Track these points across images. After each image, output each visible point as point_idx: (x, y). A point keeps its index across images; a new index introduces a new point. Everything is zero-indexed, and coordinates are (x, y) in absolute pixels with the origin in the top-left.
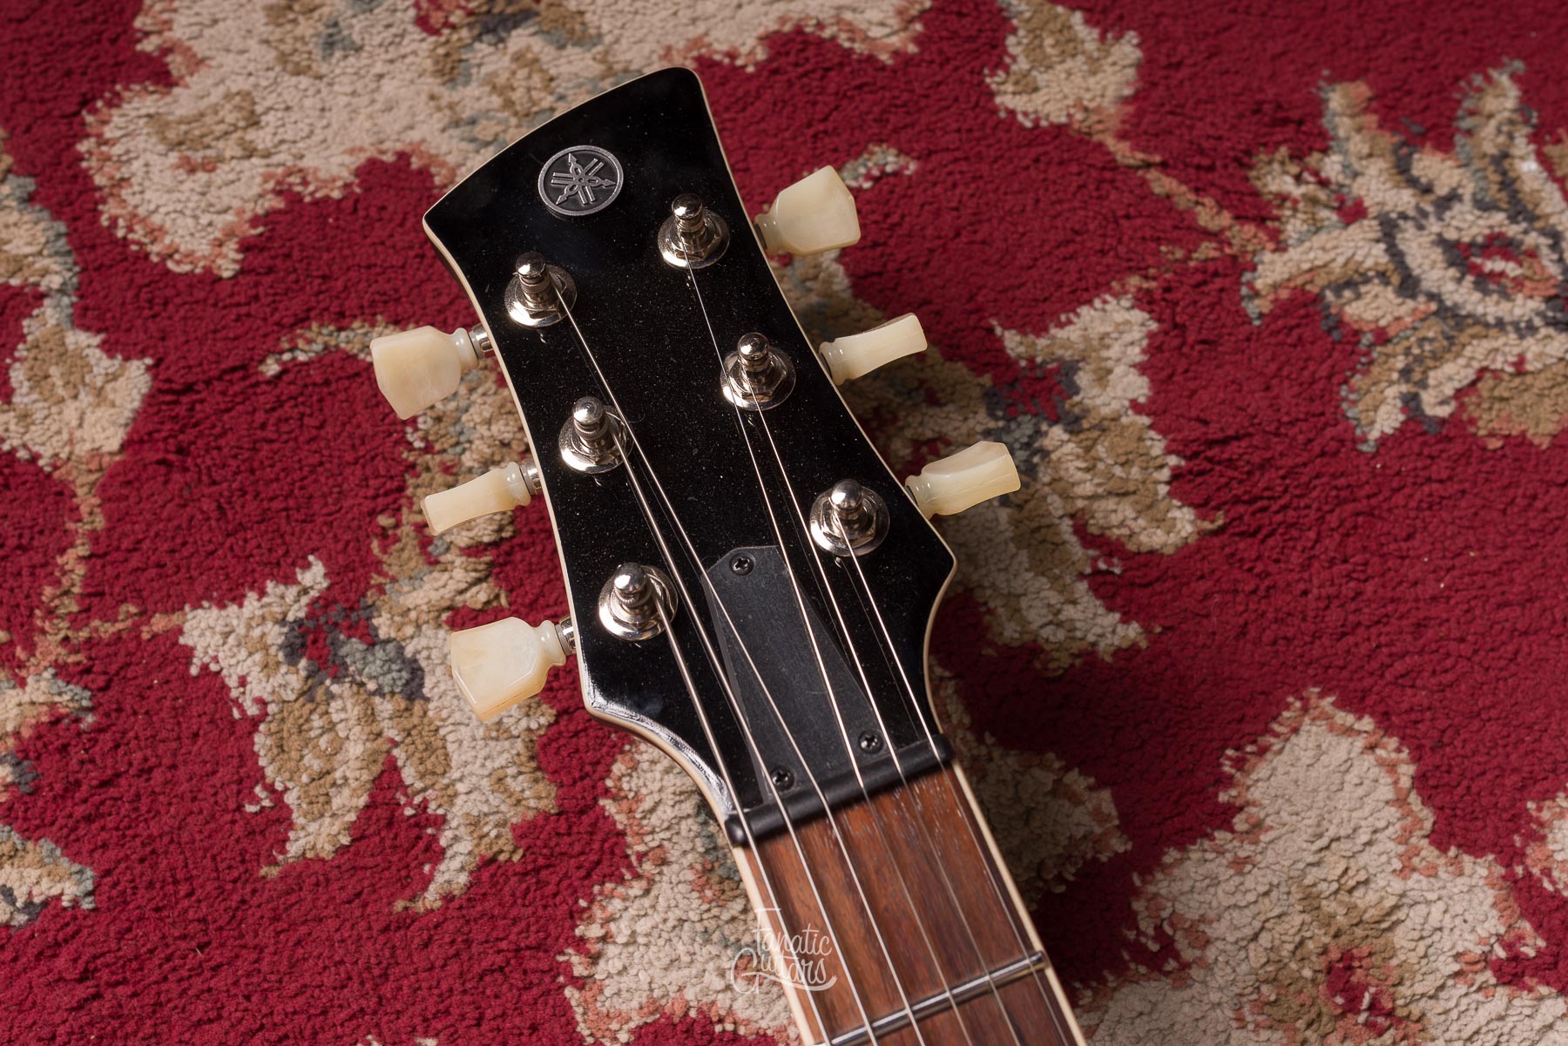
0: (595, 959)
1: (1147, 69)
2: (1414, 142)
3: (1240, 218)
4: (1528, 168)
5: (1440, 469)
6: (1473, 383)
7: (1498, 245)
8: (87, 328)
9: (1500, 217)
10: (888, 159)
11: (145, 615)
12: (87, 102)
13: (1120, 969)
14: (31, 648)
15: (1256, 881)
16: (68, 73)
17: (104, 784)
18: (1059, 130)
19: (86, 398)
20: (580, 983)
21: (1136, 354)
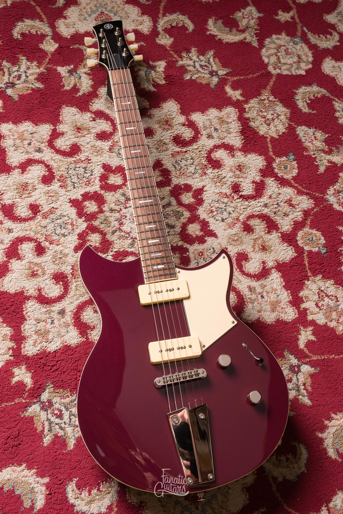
0: (93, 104)
1: (173, 42)
2: (200, 55)
3: (179, 57)
4: (212, 60)
5: (192, 83)
6: (198, 77)
7: (206, 66)
8: (52, 40)
9: (207, 63)
10: (143, 43)
11: (54, 66)
12: (57, 19)
13: (145, 117)
14: (41, 66)
15: (161, 113)
16: (56, 16)
17: (47, 79)
18: (162, 45)
19: (51, 46)
20: (91, 105)
21: (164, 67)
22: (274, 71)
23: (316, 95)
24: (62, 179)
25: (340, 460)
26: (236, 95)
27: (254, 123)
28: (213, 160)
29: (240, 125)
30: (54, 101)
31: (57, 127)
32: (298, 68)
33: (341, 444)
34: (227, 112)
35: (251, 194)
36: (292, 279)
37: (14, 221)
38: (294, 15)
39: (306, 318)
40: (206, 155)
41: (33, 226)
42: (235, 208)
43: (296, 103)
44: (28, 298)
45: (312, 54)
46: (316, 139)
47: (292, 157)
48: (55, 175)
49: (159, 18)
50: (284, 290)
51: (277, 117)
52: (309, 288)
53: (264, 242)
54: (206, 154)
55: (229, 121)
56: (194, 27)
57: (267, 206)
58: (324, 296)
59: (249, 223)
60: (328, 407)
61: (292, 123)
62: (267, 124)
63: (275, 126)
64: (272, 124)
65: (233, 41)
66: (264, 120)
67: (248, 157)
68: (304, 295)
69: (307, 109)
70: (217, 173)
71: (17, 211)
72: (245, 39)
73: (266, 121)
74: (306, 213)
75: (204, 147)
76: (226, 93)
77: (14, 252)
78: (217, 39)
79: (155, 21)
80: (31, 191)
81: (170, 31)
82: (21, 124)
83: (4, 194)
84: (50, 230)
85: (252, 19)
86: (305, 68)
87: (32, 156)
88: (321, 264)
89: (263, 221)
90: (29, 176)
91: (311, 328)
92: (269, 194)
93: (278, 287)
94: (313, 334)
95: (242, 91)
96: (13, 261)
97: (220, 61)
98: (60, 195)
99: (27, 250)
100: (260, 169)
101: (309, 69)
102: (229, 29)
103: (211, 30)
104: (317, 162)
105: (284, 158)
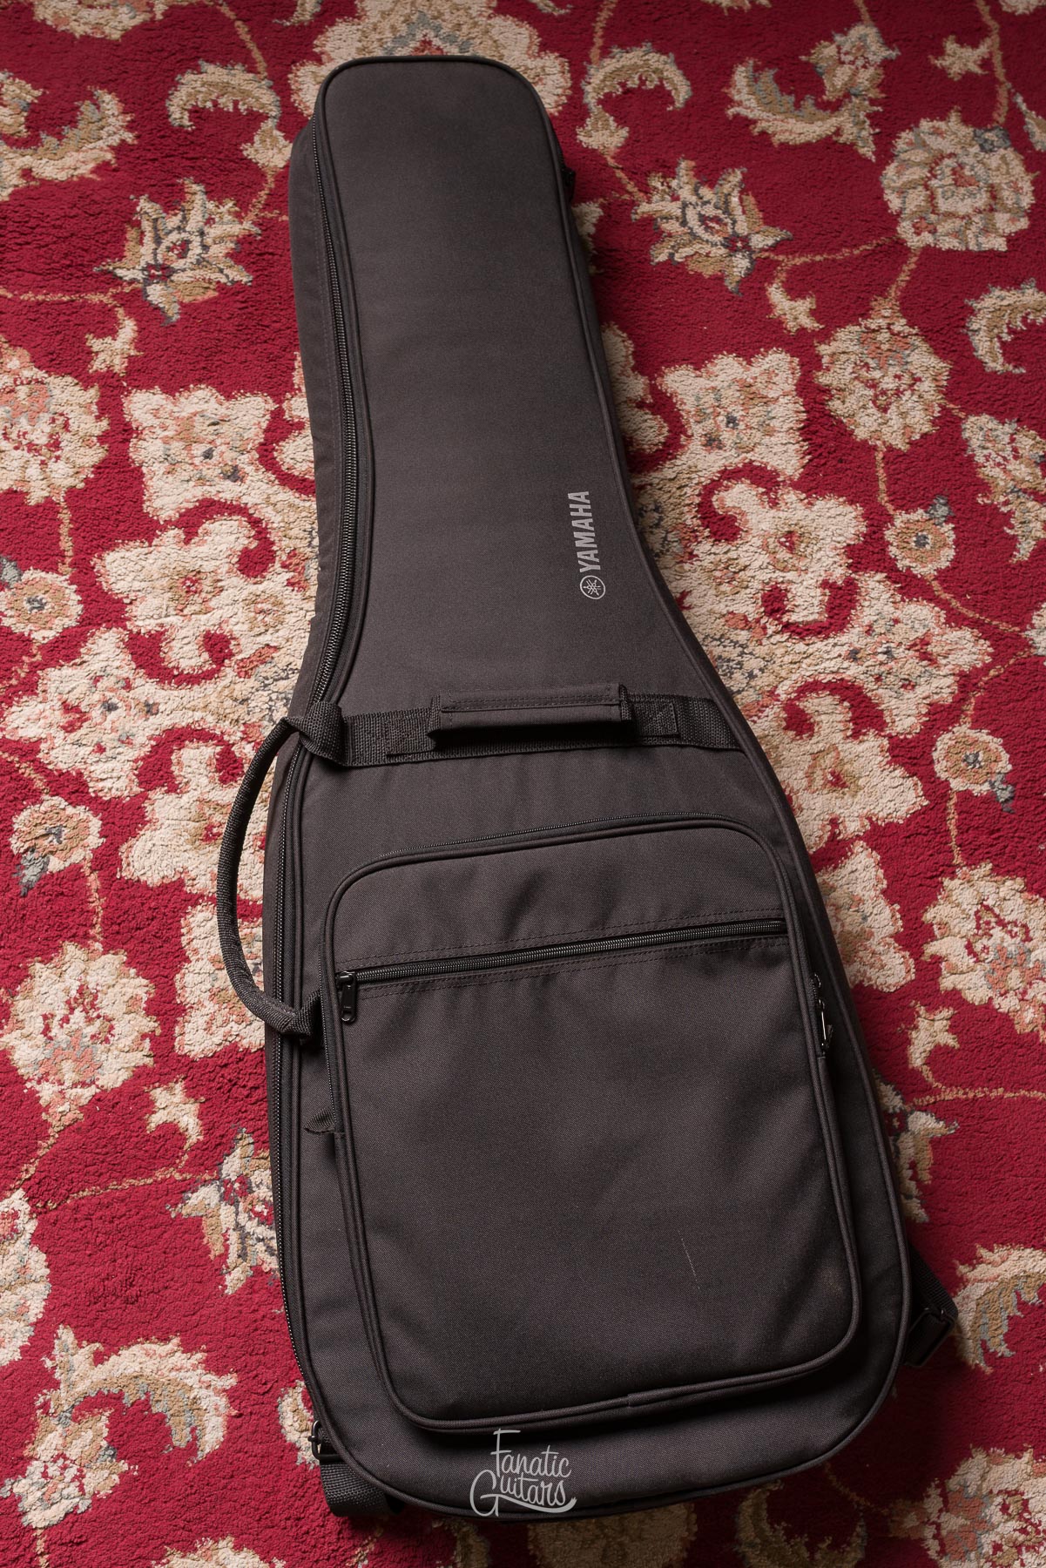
1: (628, 140)
2: (703, 183)
3: (640, 190)
4: (735, 200)
5: (672, 275)
6: (692, 256)
7: (717, 220)
8: (280, 130)
9: (720, 211)
11: (281, 214)
12: (294, 62)
14: (246, 214)
16: (290, 52)
17: (260, 255)
18: (594, 150)
19: (275, 150)
21: (594, 220)
22: (916, 239)
23: (1031, 317)
24: (295, 561)
25: (989, 1370)
26: (795, 312)
27: (843, 402)
28: (716, 514)
29: (802, 409)
30: (277, 325)
31: (285, 405)
32: (985, 231)
33: (994, 1327)
34: (767, 366)
35: (815, 621)
36: (909, 872)
37: (161, 681)
38: (991, 53)
39: (937, 984)
40: (697, 500)
41: (212, 698)
42: (769, 659)
43: (969, 343)
44: (195, 900)
45: (1034, 183)
46: (1016, 458)
47: (943, 511)
48: (275, 548)
49: (590, 62)
50: (882, 902)
51: (911, 386)
52: (954, 898)
53: (840, 761)
54: (698, 495)
55: (772, 394)
56: (690, 93)
57: (859, 656)
58: (993, 924)
59: (801, 705)
60: (971, 1228)
61: (952, 406)
62: (879, 408)
63: (903, 415)
64: (893, 408)
65: (802, 139)
66: (871, 392)
67: (815, 508)
68: (938, 920)
69: (1001, 360)
70: (726, 553)
71: (170, 654)
72: (838, 132)
73: (876, 396)
74: (966, 681)
75: (693, 476)
76: (769, 308)
77: (159, 770)
78: (756, 131)
79: (578, 73)
80: (209, 596)
81: (620, 105)
82: (186, 394)
83: (137, 603)
84: (257, 710)
85: (864, 67)
86: (1007, 231)
87: (213, 490)
88: (992, 832)
89: (842, 701)
90: (204, 550)
91: (947, 1013)
92: (866, 621)
93: (867, 894)
94: (953, 1029)
95: (817, 301)
96: (157, 795)
97: (759, 203)
98: (288, 609)
99: (195, 764)
100: (849, 545)
101: (1020, 233)
102: (792, 98)
103: (740, 104)
104: (1012, 527)
105: (919, 514)
